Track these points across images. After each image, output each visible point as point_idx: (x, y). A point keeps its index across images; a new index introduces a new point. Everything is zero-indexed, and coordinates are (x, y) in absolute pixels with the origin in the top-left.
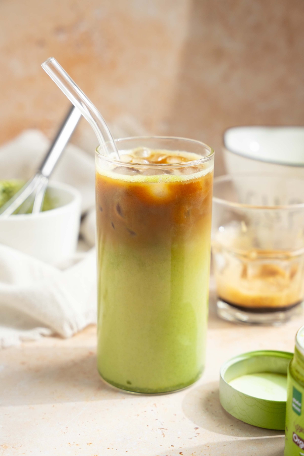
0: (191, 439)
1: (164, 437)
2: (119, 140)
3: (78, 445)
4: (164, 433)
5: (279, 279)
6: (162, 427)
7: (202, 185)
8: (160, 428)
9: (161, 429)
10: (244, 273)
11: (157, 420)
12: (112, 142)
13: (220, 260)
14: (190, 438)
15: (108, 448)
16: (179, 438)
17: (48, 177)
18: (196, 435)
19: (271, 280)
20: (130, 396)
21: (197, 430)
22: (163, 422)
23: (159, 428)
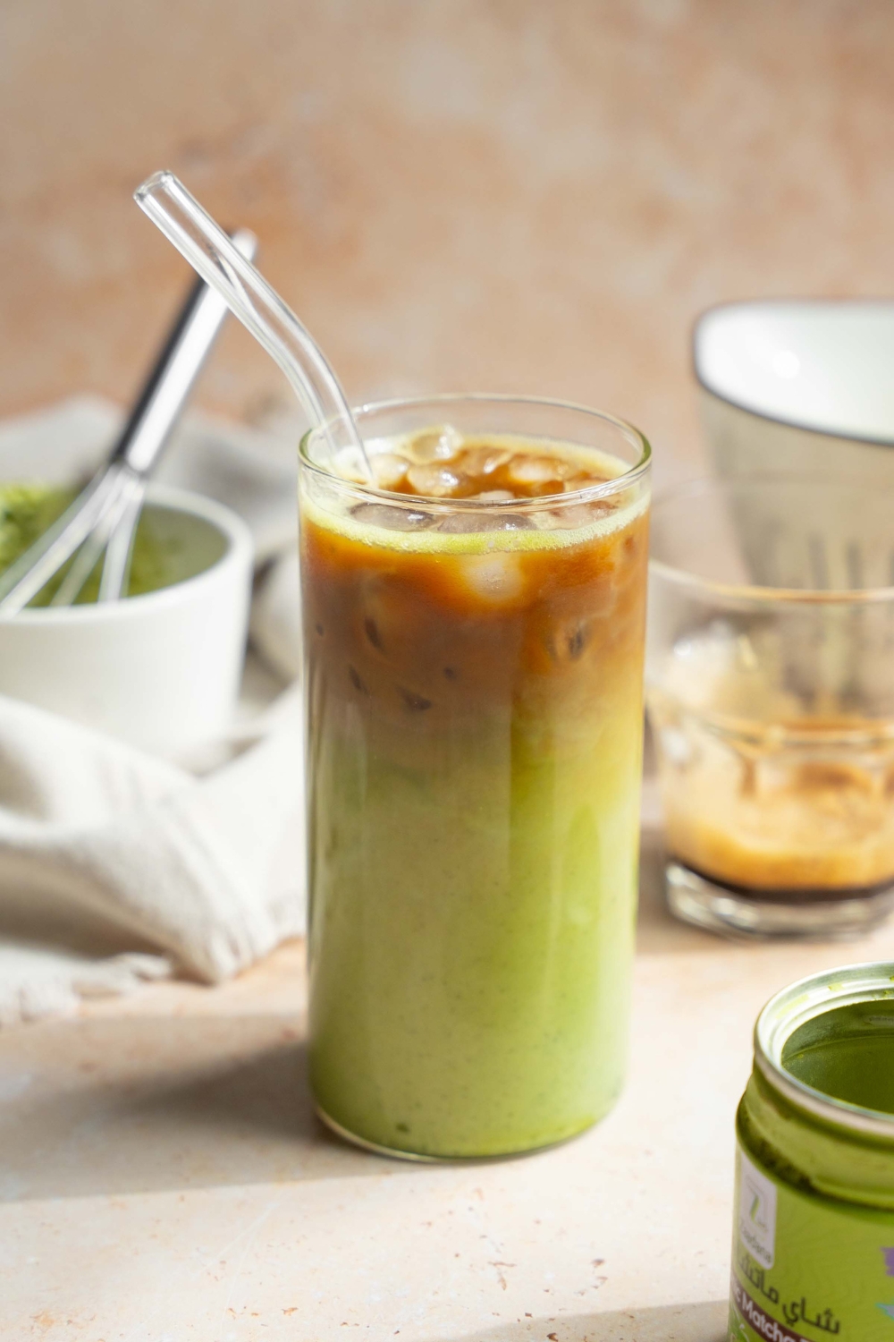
0: (582, 1294)
1: (504, 1289)
2: (366, 408)
3: (256, 1314)
4: (505, 1276)
5: (853, 797)
6: (498, 1258)
7: (617, 557)
8: (494, 1262)
9: (495, 1265)
10: (748, 784)
11: (484, 1237)
12: (344, 415)
13: (674, 744)
14: (580, 1292)
15: (345, 1323)
16: (547, 1291)
17: (145, 476)
18: (598, 1283)
19: (830, 800)
20: (406, 1167)
21: (601, 1267)
22: (502, 1244)
23: (490, 1263)
